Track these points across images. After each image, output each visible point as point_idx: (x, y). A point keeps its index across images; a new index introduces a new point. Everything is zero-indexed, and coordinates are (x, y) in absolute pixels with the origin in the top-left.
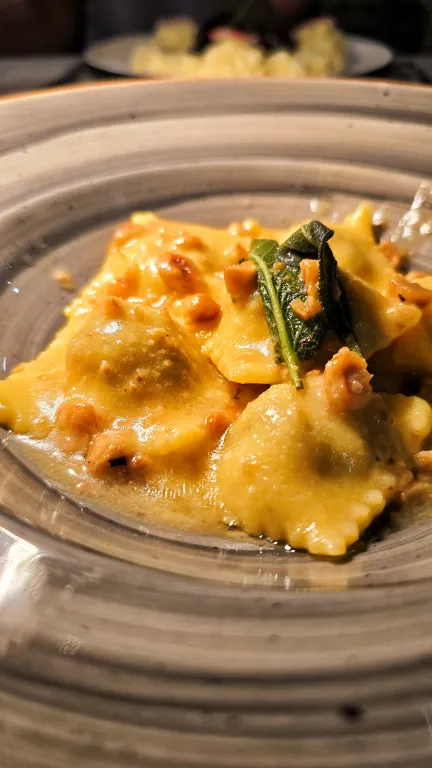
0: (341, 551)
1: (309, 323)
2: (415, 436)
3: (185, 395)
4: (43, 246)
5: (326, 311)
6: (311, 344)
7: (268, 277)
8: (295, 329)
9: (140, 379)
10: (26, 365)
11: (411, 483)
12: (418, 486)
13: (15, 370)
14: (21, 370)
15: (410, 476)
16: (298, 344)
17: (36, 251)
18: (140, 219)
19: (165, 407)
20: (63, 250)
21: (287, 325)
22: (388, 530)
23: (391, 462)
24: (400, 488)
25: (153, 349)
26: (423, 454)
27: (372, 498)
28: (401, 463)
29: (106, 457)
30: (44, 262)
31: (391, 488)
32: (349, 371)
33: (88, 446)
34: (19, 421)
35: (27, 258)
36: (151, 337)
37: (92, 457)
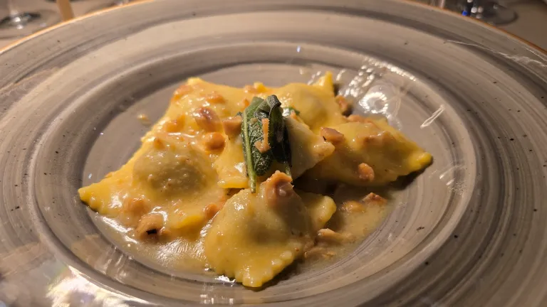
0: (259, 285)
1: (264, 154)
2: (320, 221)
3: (196, 193)
4: (132, 99)
5: (272, 149)
6: (264, 166)
7: (246, 127)
8: (257, 158)
9: (170, 185)
10: (113, 173)
11: (312, 247)
12: (315, 249)
13: (107, 176)
14: (109, 177)
15: (312, 243)
16: (257, 167)
17: (127, 103)
18: (192, 81)
19: (183, 200)
20: (145, 101)
21: (252, 155)
22: (294, 274)
23: (301, 235)
24: (304, 250)
25: (178, 167)
26: (322, 230)
27: (284, 256)
28: (307, 236)
29: (146, 229)
30: (131, 109)
31: (297, 250)
32: (279, 183)
33: (138, 222)
34: (103, 208)
35: (121, 107)
36: (178, 161)
37: (139, 229)
